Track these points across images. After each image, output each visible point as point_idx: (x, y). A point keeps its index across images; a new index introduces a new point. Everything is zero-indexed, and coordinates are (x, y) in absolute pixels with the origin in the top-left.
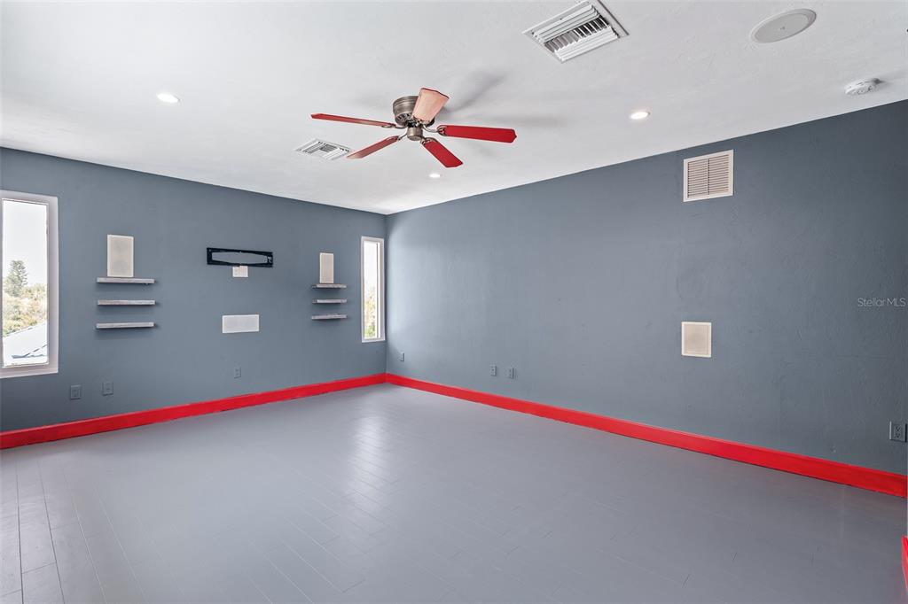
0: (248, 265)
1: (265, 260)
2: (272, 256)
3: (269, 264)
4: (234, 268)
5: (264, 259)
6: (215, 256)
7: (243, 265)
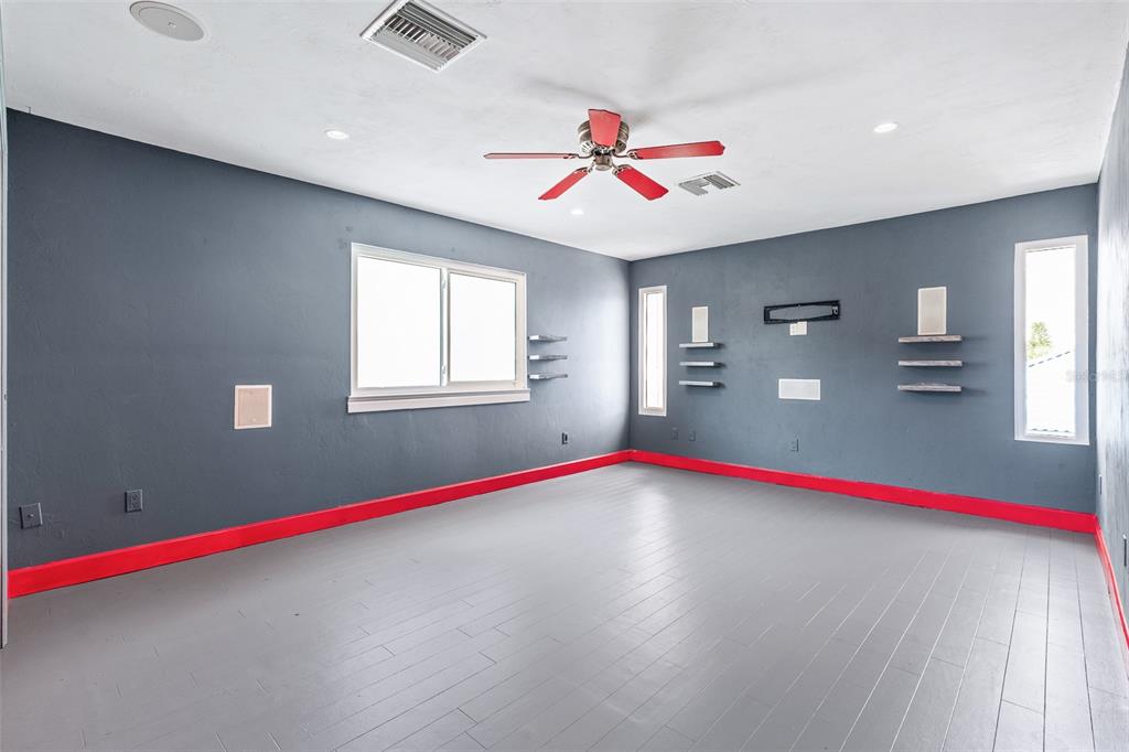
0: (807, 320)
1: (830, 312)
2: (839, 306)
3: (835, 317)
4: (792, 325)
5: (827, 310)
6: (774, 314)
7: (801, 320)
